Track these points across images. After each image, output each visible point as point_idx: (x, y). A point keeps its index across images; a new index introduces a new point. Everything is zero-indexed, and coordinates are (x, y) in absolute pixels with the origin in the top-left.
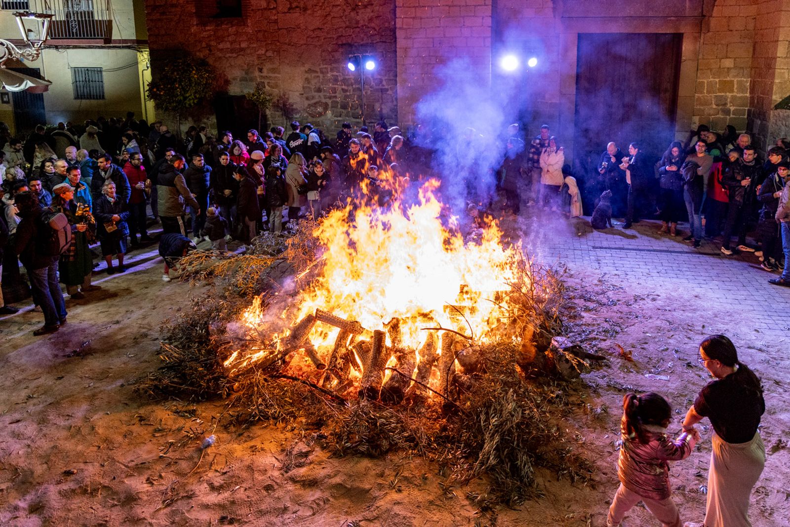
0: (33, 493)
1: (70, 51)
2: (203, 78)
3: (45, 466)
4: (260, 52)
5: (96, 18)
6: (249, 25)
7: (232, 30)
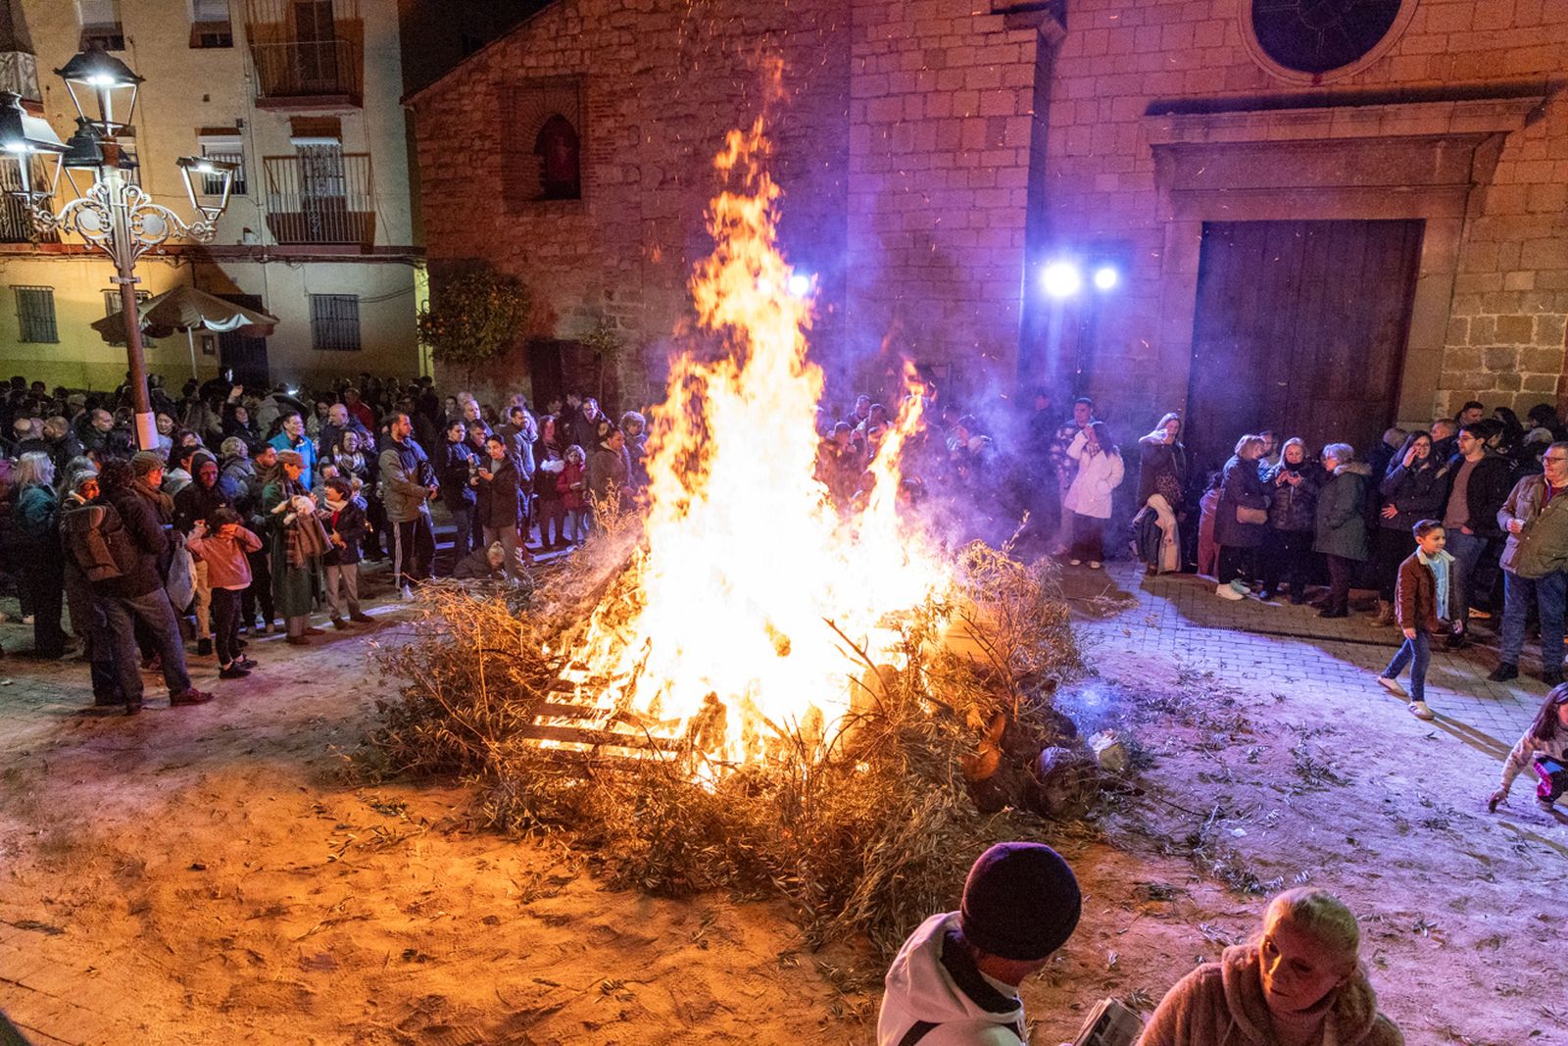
0: (139, 889)
1: (308, 265)
2: (509, 305)
3: (165, 857)
4: (609, 262)
5: (350, 208)
6: (593, 212)
7: (564, 223)
